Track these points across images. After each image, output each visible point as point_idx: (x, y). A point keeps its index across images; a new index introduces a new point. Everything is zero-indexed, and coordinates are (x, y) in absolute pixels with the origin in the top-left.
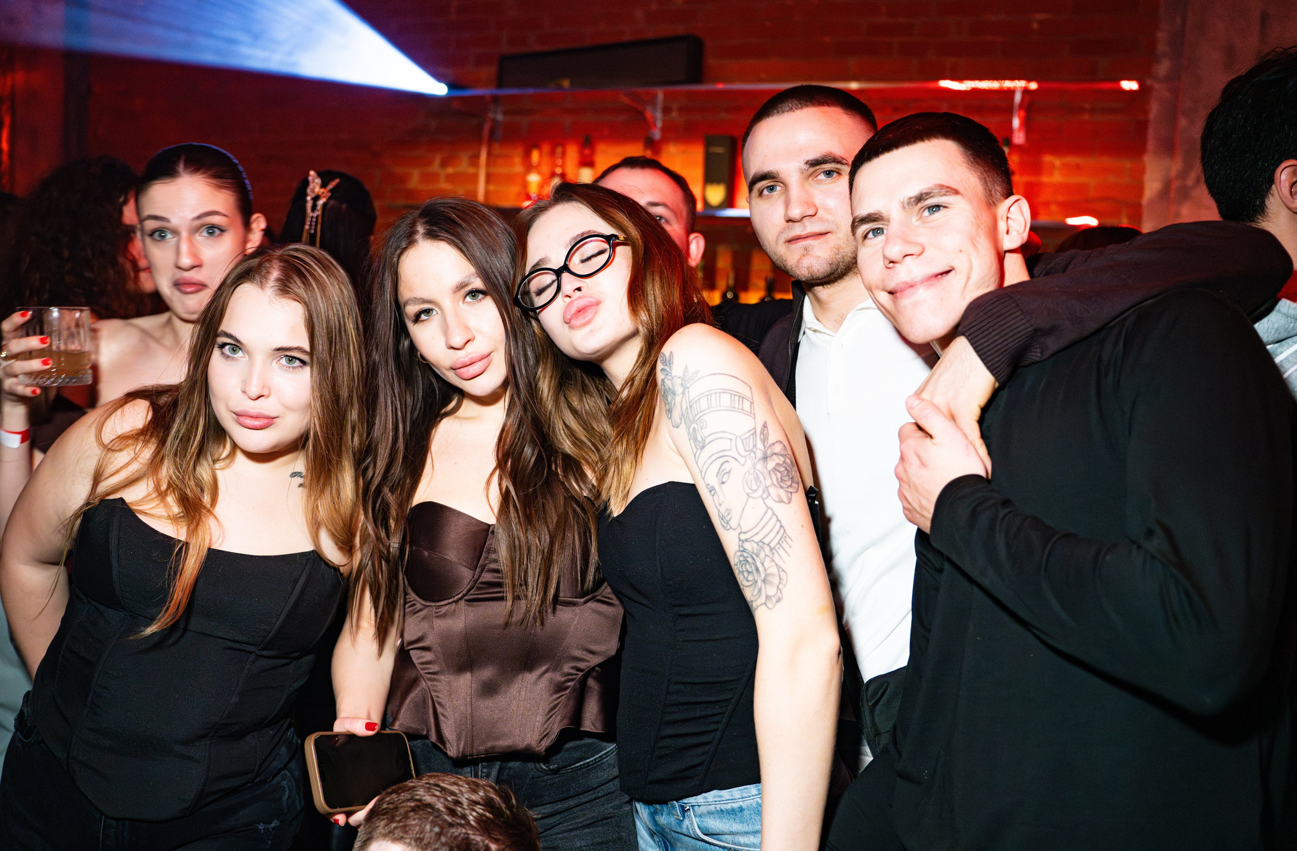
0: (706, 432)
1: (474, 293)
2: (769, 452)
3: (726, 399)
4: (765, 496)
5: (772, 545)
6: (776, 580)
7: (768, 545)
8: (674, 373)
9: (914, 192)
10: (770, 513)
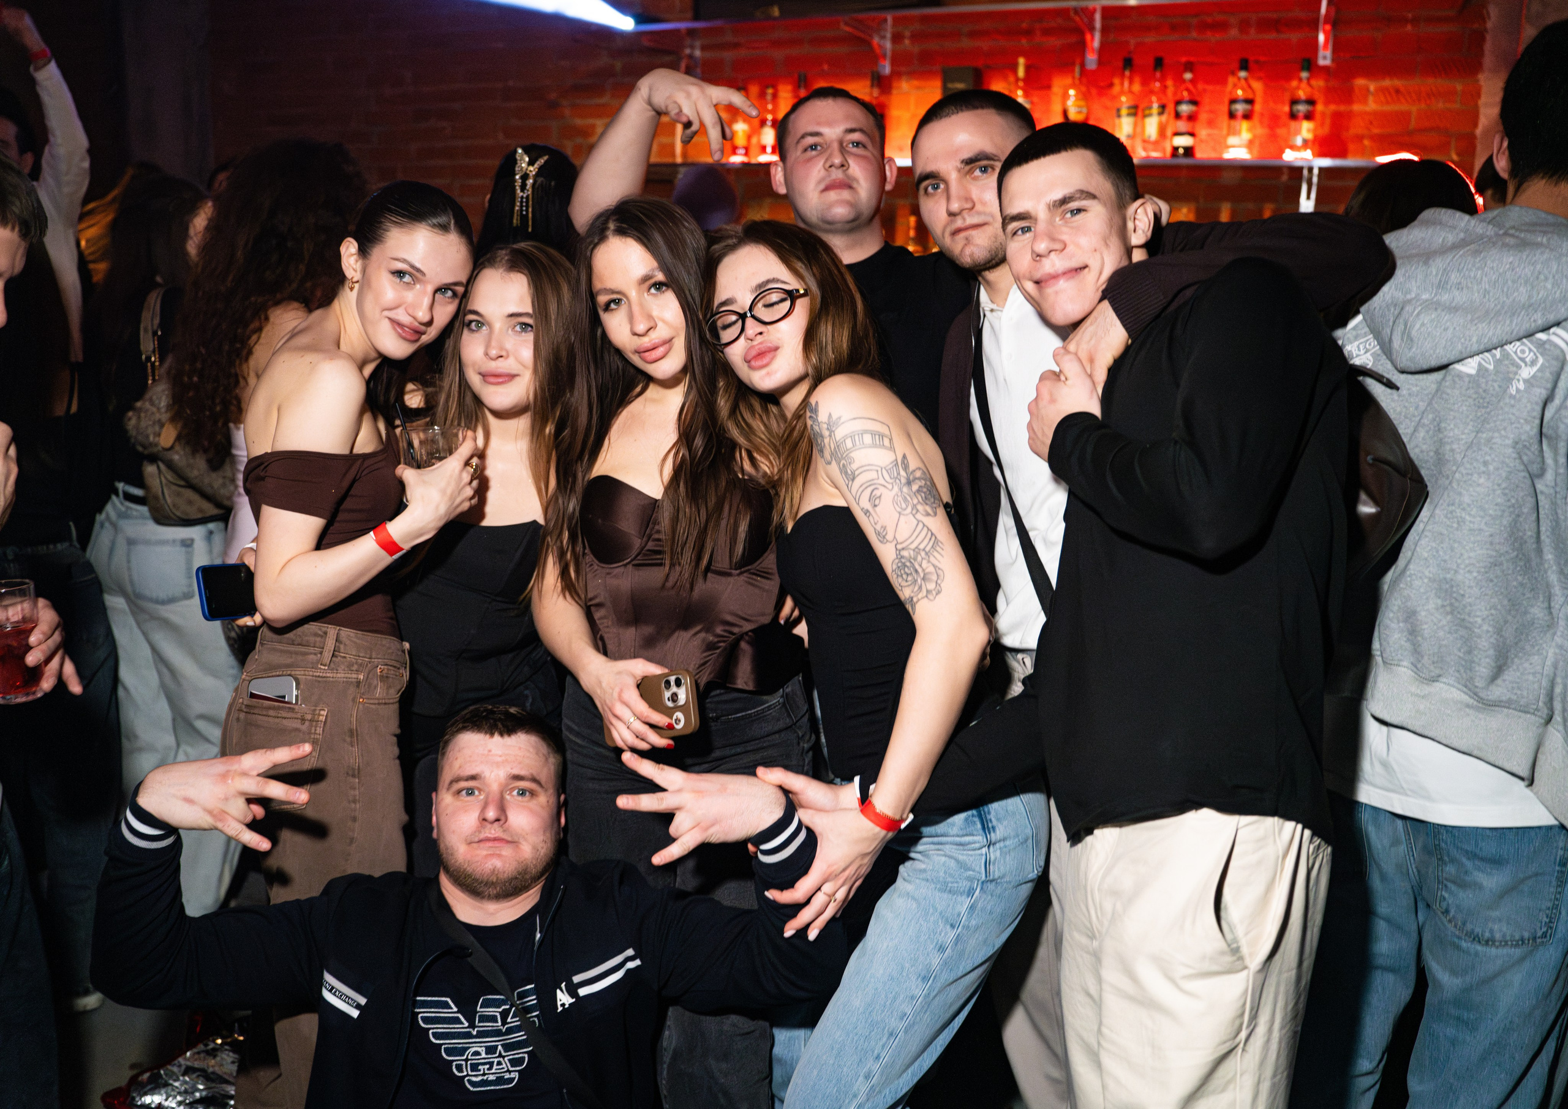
0: (854, 466)
1: (658, 286)
2: (911, 478)
3: (868, 439)
4: (914, 512)
5: (927, 549)
6: (934, 577)
7: (924, 550)
8: (820, 419)
9: (1058, 195)
10: (921, 525)
